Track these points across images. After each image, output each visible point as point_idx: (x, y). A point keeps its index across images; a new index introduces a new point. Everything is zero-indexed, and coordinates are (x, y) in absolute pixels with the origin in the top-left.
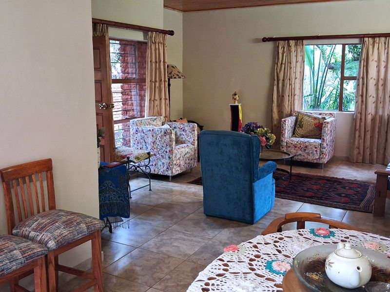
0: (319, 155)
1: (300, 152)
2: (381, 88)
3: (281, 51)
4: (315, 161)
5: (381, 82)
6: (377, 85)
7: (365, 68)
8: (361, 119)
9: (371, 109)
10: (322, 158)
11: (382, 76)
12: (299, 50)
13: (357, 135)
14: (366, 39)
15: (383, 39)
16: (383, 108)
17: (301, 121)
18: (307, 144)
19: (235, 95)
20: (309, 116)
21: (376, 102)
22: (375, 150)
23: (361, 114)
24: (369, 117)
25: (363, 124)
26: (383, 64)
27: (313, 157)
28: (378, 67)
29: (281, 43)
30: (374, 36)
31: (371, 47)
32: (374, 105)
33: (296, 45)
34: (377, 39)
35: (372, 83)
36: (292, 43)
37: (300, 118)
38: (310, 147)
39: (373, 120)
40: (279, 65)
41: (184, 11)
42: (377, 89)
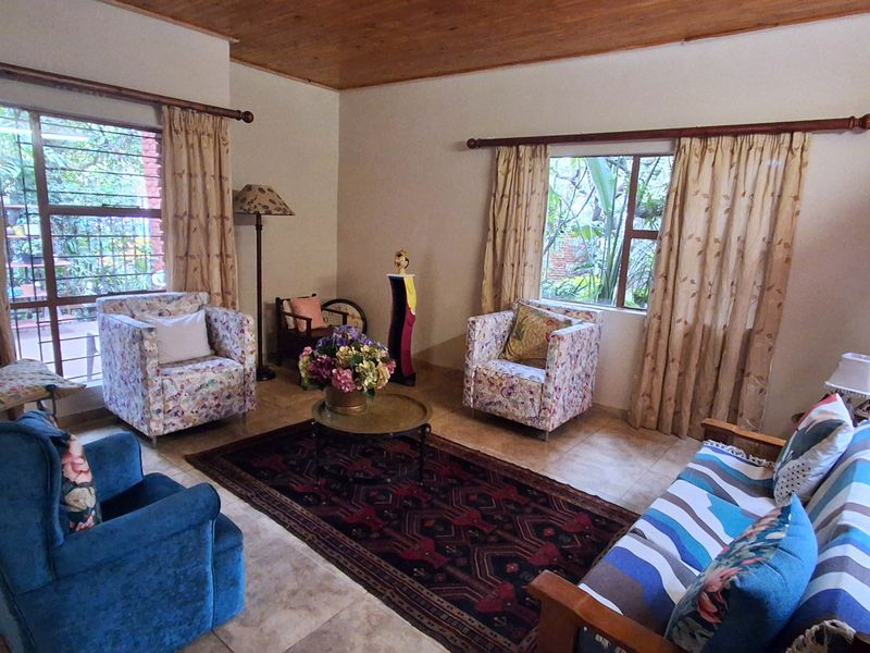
0: (537, 411)
1: (499, 397)
2: (712, 262)
3: (502, 168)
4: (529, 423)
5: (714, 248)
6: (703, 253)
7: (677, 210)
8: (659, 331)
9: (685, 310)
10: (543, 419)
11: (718, 232)
12: (538, 167)
13: (647, 368)
14: (686, 141)
15: (727, 141)
16: (715, 309)
17: (521, 325)
18: (514, 381)
19: (400, 255)
20: (540, 315)
21: (699, 294)
22: (687, 408)
23: (660, 318)
24: (679, 329)
25: (663, 342)
26: (723, 204)
27: (525, 413)
28: (710, 209)
29: (504, 150)
30: (704, 133)
31: (695, 160)
32: (693, 301)
33: (534, 155)
34: (712, 142)
35: (690, 249)
36: (525, 150)
37: (520, 316)
38: (518, 389)
39: (689, 335)
40: (498, 197)
41: (339, 88)
42: (704, 264)
